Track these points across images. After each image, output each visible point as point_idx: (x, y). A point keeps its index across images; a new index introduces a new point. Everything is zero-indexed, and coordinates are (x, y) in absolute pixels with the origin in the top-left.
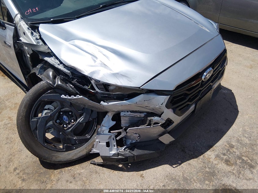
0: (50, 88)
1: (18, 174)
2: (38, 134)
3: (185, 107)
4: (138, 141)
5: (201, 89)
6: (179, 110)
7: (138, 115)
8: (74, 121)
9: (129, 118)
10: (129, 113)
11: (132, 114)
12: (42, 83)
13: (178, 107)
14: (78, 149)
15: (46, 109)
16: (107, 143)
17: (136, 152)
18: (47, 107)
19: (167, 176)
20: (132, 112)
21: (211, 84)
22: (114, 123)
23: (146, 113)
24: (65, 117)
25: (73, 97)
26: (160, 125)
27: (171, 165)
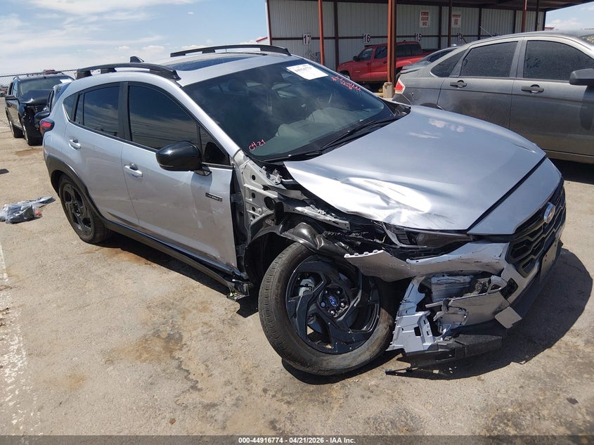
0: (309, 252)
1: (274, 396)
2: (297, 324)
3: (528, 263)
4: (464, 324)
5: (544, 236)
6: (523, 267)
7: (461, 279)
8: (345, 304)
9: (446, 287)
10: (446, 277)
11: (450, 278)
12: (293, 247)
13: (521, 261)
14: (356, 351)
15: (302, 286)
16: (415, 328)
17: (467, 340)
18: (304, 282)
19: (521, 375)
20: (451, 274)
21: (554, 230)
22: (423, 295)
23: (472, 276)
24: (331, 298)
25: (367, 254)
26: (499, 291)
27: (518, 361)
